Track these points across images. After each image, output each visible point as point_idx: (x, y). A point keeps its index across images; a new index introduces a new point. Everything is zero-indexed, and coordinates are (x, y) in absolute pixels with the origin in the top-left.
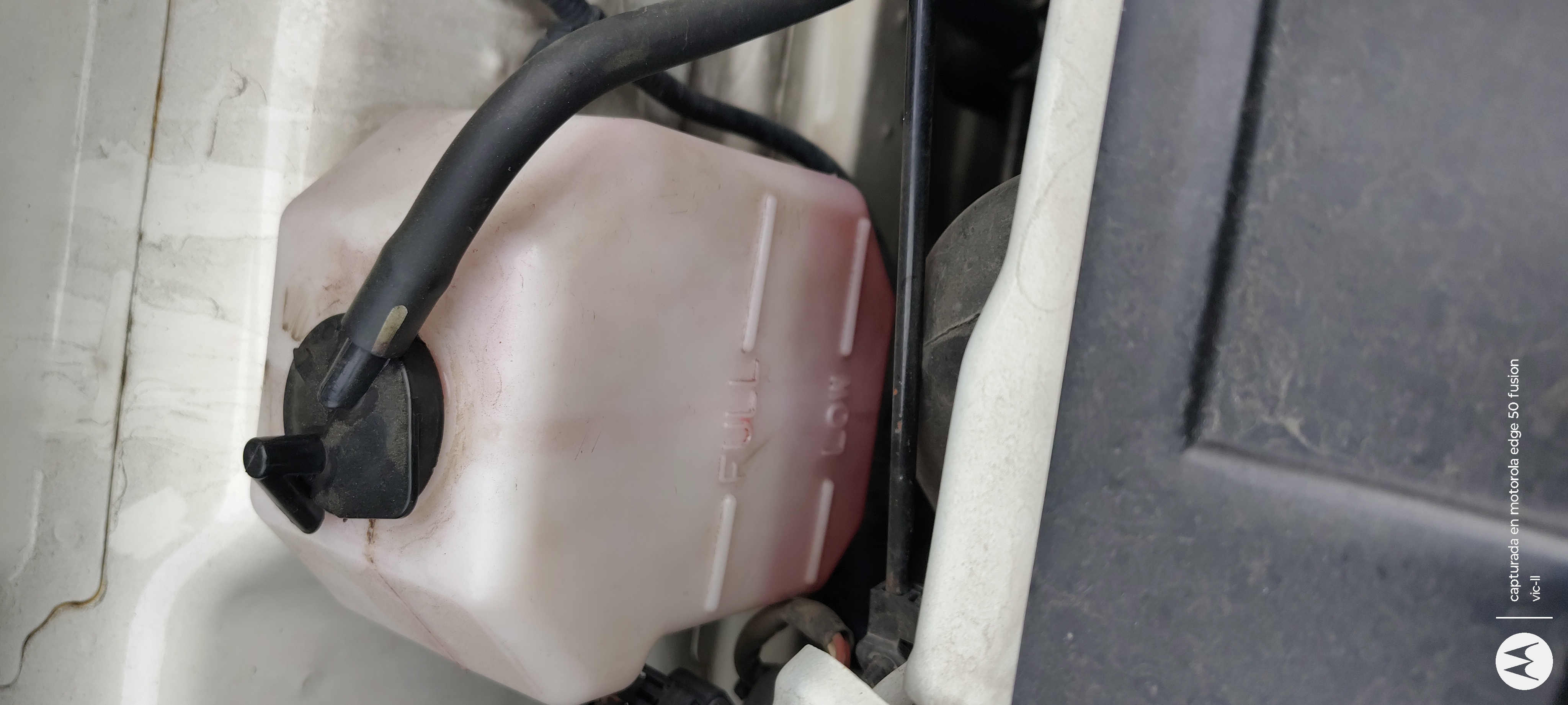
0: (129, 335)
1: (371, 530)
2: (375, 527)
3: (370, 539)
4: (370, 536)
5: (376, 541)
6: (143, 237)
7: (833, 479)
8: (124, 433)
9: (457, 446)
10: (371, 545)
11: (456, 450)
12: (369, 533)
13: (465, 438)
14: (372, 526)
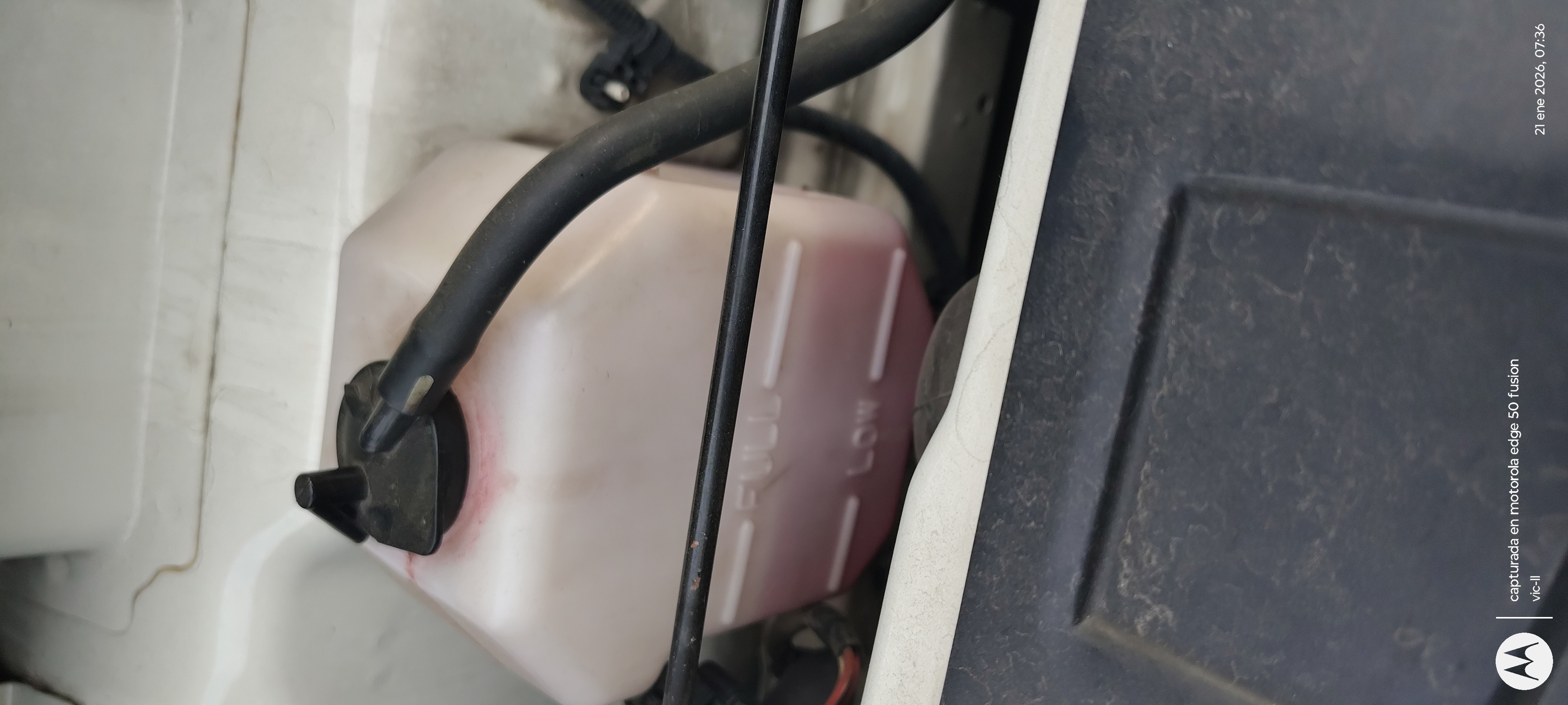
0: (216, 336)
6: (225, 248)
7: (858, 497)
8: (213, 423)
9: (480, 490)
10: (410, 566)
11: (479, 494)
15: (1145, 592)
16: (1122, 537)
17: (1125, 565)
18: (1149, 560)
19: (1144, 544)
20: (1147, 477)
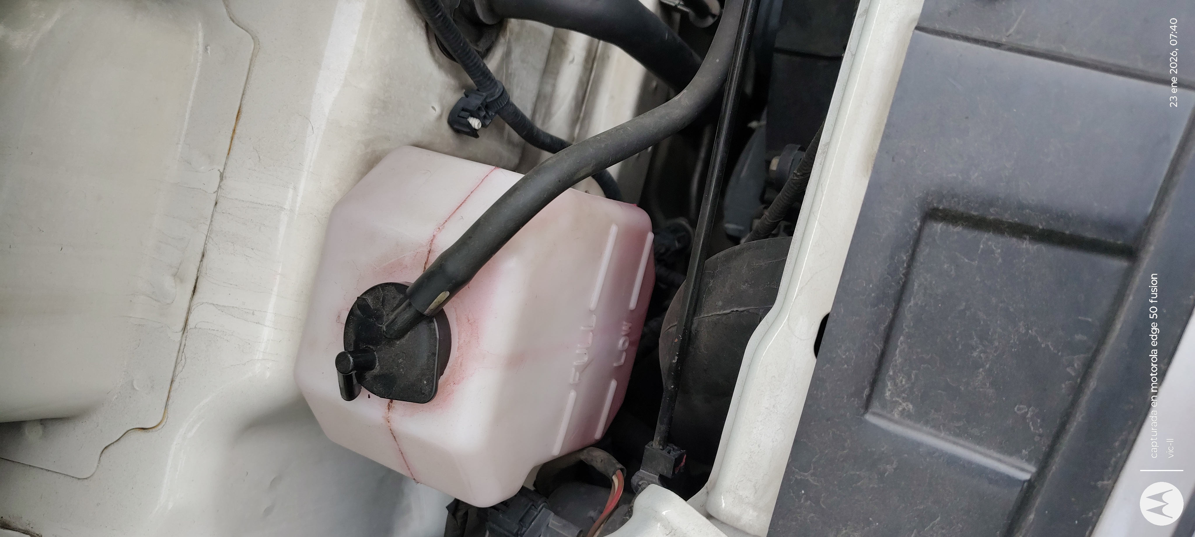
0: (201, 263)
1: (390, 404)
2: (393, 403)
3: (389, 409)
4: (389, 407)
5: (393, 410)
6: (217, 204)
7: (616, 380)
8: (191, 324)
9: (457, 364)
10: (389, 412)
11: (455, 366)
12: (389, 405)
13: (462, 360)
14: (391, 402)
15: (899, 396)
16: (888, 372)
17: (889, 384)
18: (901, 382)
19: (899, 375)
20: (901, 344)
